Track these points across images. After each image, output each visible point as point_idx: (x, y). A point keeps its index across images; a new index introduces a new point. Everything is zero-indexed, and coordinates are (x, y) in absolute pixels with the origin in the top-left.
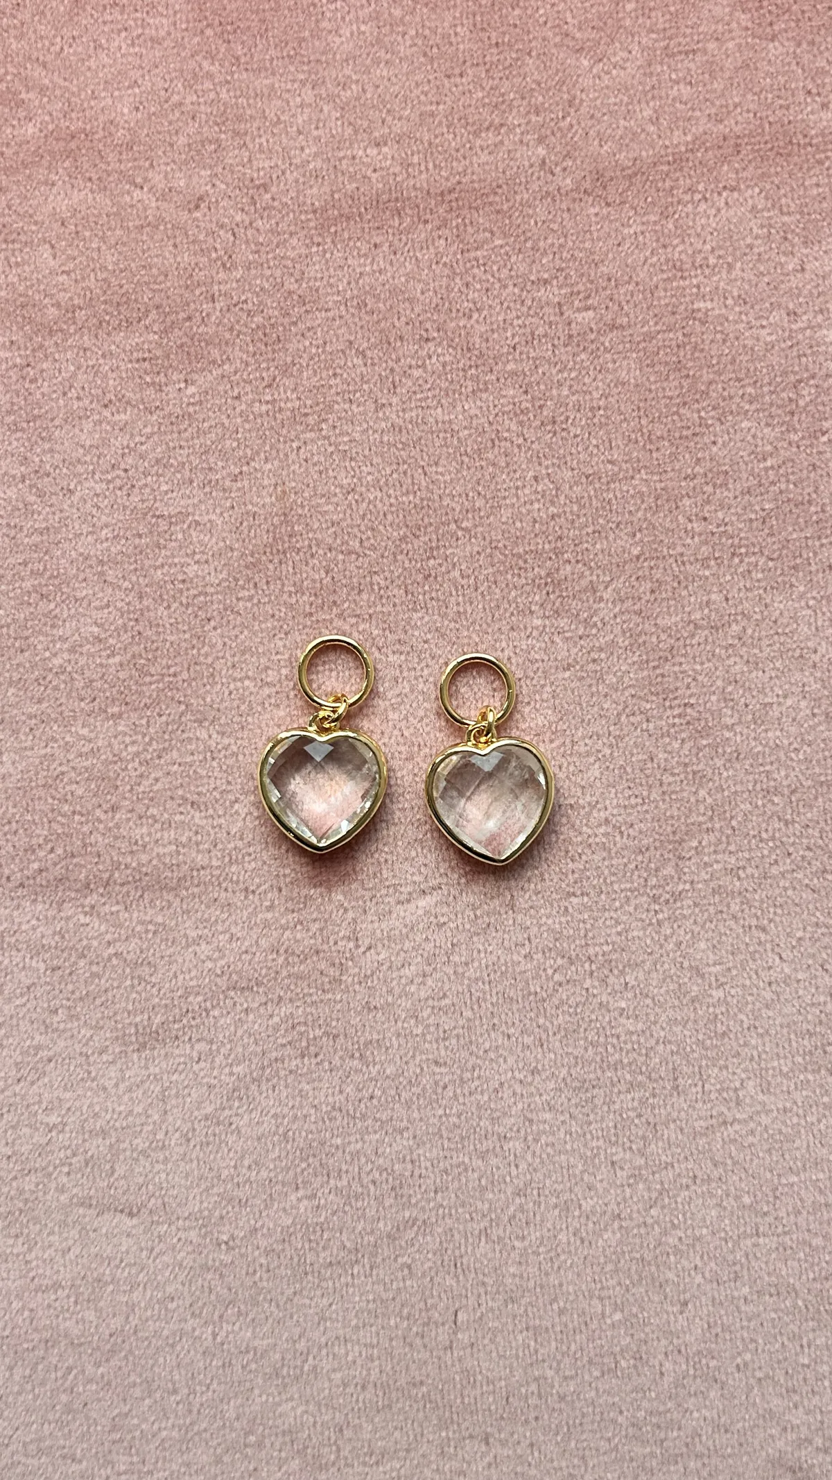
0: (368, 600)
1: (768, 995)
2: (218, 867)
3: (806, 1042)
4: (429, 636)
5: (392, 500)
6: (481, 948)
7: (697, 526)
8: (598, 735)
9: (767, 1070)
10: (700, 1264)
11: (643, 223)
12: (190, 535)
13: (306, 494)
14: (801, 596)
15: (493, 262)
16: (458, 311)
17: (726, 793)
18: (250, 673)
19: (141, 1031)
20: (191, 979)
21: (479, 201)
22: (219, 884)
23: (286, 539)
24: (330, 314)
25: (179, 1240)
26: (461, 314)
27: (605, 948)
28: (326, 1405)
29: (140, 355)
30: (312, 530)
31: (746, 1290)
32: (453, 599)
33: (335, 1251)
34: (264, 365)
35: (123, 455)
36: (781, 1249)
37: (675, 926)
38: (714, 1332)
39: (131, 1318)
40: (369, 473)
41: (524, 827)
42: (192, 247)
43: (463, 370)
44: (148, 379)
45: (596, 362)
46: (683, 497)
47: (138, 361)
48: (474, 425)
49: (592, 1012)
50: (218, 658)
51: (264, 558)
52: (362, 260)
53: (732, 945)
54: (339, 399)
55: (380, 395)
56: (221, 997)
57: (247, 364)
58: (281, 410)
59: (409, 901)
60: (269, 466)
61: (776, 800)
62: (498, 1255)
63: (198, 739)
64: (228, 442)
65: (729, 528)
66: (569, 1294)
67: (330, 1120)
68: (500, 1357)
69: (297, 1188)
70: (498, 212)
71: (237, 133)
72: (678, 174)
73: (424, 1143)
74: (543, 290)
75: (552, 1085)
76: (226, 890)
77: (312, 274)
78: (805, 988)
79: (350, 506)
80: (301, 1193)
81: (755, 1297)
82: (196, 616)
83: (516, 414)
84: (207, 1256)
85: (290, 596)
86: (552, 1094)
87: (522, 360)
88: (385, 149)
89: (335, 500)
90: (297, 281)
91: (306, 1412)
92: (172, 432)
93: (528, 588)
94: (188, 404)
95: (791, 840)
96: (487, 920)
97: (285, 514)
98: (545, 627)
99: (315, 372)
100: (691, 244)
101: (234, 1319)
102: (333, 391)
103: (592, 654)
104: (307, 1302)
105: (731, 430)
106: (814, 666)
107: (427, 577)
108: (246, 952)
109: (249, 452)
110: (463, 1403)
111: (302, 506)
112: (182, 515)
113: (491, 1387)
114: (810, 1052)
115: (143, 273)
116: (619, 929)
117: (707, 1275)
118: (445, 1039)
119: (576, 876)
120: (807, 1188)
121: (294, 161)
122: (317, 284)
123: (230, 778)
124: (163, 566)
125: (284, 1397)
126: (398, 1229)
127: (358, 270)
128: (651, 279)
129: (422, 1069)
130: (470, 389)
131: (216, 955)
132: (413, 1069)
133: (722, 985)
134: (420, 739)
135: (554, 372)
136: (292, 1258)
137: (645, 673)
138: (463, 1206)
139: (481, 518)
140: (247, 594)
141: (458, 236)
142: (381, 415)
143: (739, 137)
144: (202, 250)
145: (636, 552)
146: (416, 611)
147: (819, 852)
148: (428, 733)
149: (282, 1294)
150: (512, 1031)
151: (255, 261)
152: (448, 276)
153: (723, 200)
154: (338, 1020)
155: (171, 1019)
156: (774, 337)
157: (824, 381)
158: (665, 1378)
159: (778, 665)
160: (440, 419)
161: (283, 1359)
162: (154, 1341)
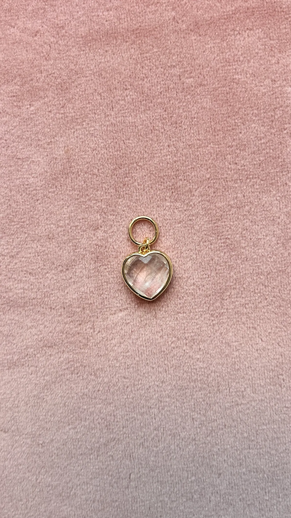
0: (101, 194)
1: (256, 355)
2: (40, 299)
3: (271, 374)
4: (125, 209)
5: (111, 154)
6: (143, 333)
7: (233, 166)
8: (191, 250)
9: (255, 384)
10: (226, 459)
11: (214, 43)
12: (30, 166)
13: (77, 151)
14: (274, 195)
15: (153, 58)
16: (139, 77)
17: (241, 274)
18: (54, 222)
19: (9, 362)
20: (29, 342)
21: (148, 34)
22: (40, 305)
23: (68, 168)
24: (88, 78)
25: (23, 442)
26: (140, 79)
27: (192, 334)
28: (79, 508)
29: (12, 94)
30: (79, 165)
31: (244, 470)
32: (134, 194)
33: (83, 449)
34: (61, 99)
35: (5, 134)
36: (259, 455)
37: (220, 326)
38: (231, 485)
39: (5, 472)
40: (102, 143)
41: (161, 286)
42: (33, 52)
43: (140, 102)
44: (15, 104)
45: (194, 99)
46: (227, 154)
47: (11, 97)
48: (144, 124)
49: (186, 359)
50: (41, 216)
51: (59, 176)
52: (101, 57)
53: (242, 334)
54: (90, 112)
55: (107, 111)
56: (41, 349)
57: (54, 98)
58: (67, 117)
59: (115, 314)
60: (62, 139)
61: (261, 277)
62: (147, 453)
63: (32, 248)
64: (46, 129)
65: (245, 167)
66: (174, 469)
67: (83, 399)
68: (147, 492)
69: (69, 425)
70: (156, 38)
71: (52, 5)
72: (228, 23)
73: (119, 409)
74: (173, 70)
75: (170, 388)
76: (43, 308)
77: (81, 62)
78: (271, 352)
79: (94, 155)
80: (70, 426)
81: (248, 473)
82: (32, 199)
83: (161, 120)
84: (34, 449)
85: (70, 191)
86: (170, 391)
87: (164, 98)
88: (111, 12)
89: (88, 153)
90: (75, 65)
91: (72, 510)
92: (24, 125)
93: (164, 190)
94: (31, 114)
95: (267, 293)
96: (145, 322)
97: (68, 159)
98: (171, 206)
99: (81, 101)
100: (233, 52)
101: (44, 473)
102: (88, 109)
103: (190, 217)
104: (72, 468)
105: (247, 128)
106: (279, 224)
107: (124, 185)
108: (51, 332)
109: (54, 133)
110: (132, 509)
111: (75, 156)
112: (28, 158)
113: (143, 503)
114: (272, 377)
115: (14, 62)
116: (198, 327)
117: (229, 463)
118: (128, 368)
119: (181, 305)
120: (269, 431)
121: (74, 17)
122: (83, 66)
123: (45, 264)
124: (19, 178)
125: (63, 504)
126: (108, 442)
127: (99, 61)
128: (217, 66)
129: (119, 380)
130: (143, 109)
131: (39, 333)
132: (115, 380)
133: (238, 350)
134: (121, 250)
135: (177, 103)
136: (67, 451)
137: (211, 225)
138: (134, 433)
139: (146, 161)
140: (53, 190)
141: (139, 48)
142: (107, 119)
143: (254, 8)
144: (37, 53)
145: (208, 176)
146: (120, 198)
147: (278, 298)
148: (124, 247)
149: (63, 465)
150: (154, 366)
151: (58, 57)
152: (135, 64)
153: (246, 34)
154: (86, 360)
155: (21, 357)
156: (266, 90)
157: (286, 108)
158: (212, 503)
159: (264, 223)
160: (131, 121)
161: (63, 489)
162: (13, 481)
